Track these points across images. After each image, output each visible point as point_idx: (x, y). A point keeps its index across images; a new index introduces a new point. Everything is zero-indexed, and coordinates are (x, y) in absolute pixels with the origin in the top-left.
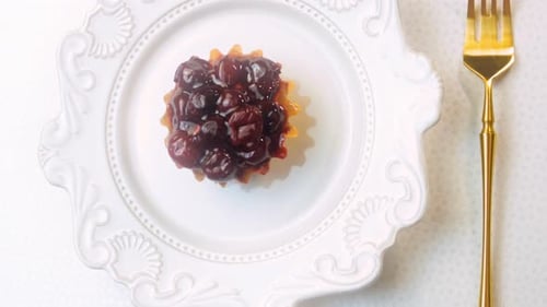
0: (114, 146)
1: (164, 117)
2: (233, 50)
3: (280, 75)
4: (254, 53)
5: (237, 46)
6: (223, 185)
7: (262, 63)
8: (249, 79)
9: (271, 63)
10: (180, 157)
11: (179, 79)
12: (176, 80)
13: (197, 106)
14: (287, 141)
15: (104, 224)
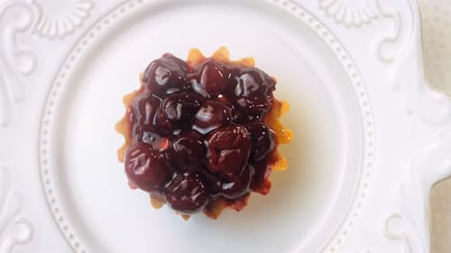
0: (48, 147)
1: (122, 122)
2: (218, 54)
3: (275, 93)
4: (245, 60)
5: (223, 48)
6: (186, 218)
7: (255, 74)
8: (239, 92)
9: (266, 76)
10: (139, 176)
11: (149, 79)
12: (144, 80)
13: (170, 117)
14: (274, 174)
15: (24, 243)
